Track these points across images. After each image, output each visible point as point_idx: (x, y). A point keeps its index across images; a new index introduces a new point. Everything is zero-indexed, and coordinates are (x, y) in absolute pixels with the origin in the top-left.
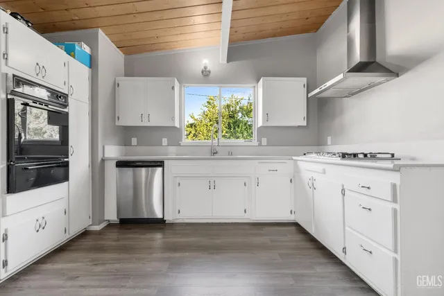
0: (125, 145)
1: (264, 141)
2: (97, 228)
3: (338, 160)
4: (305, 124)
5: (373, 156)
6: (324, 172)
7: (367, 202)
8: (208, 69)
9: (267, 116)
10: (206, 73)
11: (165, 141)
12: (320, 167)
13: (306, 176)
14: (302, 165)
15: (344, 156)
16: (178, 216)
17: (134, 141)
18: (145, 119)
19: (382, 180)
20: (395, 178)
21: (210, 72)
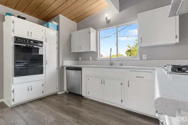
0: (77, 60)
1: (144, 57)
2: (59, 93)
8: (108, 19)
10: (108, 22)
11: (91, 58)
16: (88, 95)
17: (80, 58)
18: (80, 49)
21: (110, 20)
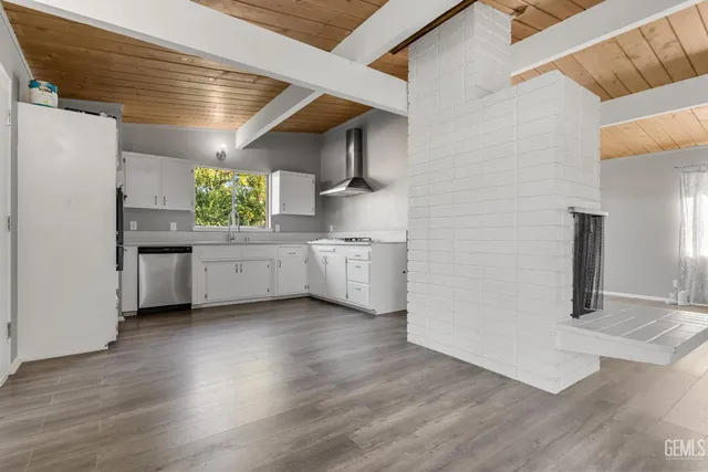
1: (278, 228)
3: (343, 242)
4: (313, 214)
5: (361, 240)
6: (334, 250)
7: (358, 263)
9: (283, 205)
10: (222, 157)
11: (173, 226)
12: (331, 248)
13: (320, 256)
14: (317, 248)
15: (346, 240)
16: (206, 301)
17: (134, 224)
18: (160, 201)
19: (364, 251)
20: (368, 249)
21: (225, 156)
